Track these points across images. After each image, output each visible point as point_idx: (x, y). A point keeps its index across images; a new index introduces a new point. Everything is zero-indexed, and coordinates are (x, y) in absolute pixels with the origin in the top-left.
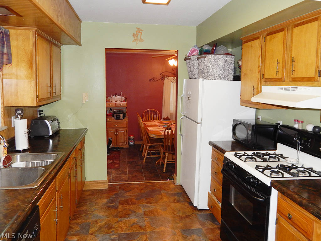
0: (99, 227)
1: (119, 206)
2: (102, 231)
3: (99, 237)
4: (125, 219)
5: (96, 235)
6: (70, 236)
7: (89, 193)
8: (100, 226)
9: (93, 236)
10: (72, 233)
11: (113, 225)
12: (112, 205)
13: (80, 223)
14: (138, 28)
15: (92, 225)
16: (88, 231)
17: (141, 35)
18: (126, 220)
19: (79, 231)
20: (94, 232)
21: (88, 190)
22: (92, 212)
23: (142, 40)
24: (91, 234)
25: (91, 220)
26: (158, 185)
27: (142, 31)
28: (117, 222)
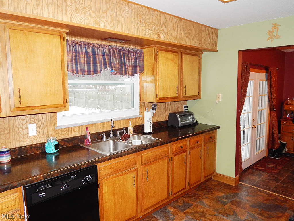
0: (195, 211)
1: (228, 204)
2: (194, 215)
3: (187, 217)
4: (222, 216)
5: (187, 215)
6: (171, 207)
7: (216, 183)
8: (197, 211)
9: (184, 215)
10: (174, 205)
11: (207, 216)
12: (223, 201)
13: (186, 201)
14: (274, 23)
15: (192, 207)
16: (185, 210)
17: (277, 30)
18: (221, 218)
19: (180, 206)
20: (189, 212)
21: (217, 181)
22: (203, 198)
23: (278, 37)
24: (184, 213)
25: (195, 203)
26: (290, 203)
27: (278, 25)
28: (213, 215)
